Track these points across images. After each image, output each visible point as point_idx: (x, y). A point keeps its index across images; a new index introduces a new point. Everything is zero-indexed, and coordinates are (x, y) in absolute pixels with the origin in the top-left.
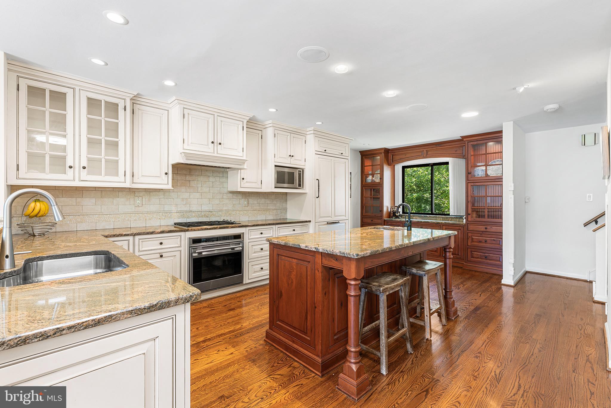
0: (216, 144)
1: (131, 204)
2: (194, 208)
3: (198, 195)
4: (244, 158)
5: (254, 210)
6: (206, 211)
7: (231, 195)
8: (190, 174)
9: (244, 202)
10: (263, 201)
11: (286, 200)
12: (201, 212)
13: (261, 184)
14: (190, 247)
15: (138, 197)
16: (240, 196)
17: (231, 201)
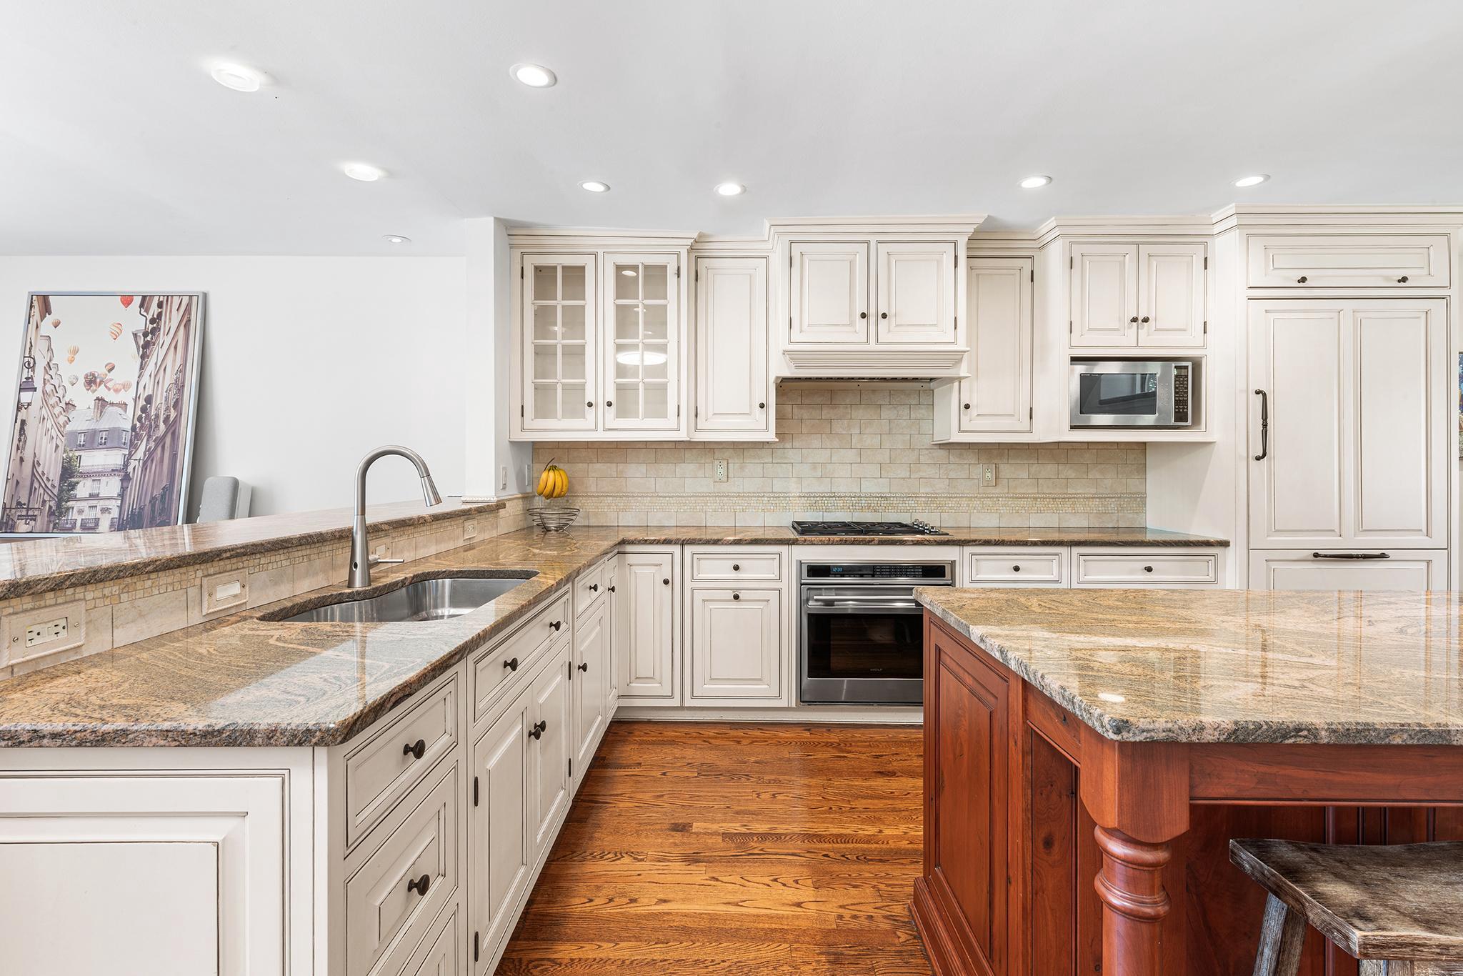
0: (873, 319)
1: (707, 475)
2: (842, 487)
3: (850, 455)
4: (961, 346)
5: (1016, 498)
6: (873, 497)
7: (942, 453)
8: (832, 405)
9: (981, 472)
10: (1049, 469)
11: (1142, 469)
12: (858, 497)
13: (1031, 418)
14: (802, 585)
15: (720, 460)
16: (971, 458)
17: (942, 471)
